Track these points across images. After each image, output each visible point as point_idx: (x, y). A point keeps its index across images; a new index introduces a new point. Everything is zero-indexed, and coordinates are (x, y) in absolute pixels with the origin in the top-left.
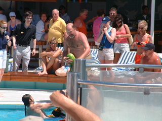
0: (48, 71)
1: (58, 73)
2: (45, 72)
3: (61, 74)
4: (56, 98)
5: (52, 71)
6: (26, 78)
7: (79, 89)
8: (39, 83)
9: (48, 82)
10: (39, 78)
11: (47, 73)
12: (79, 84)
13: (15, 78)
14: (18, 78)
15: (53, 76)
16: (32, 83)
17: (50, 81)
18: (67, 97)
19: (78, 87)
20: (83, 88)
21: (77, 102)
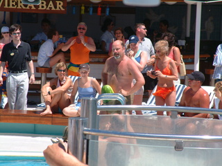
0: (52, 109)
1: (67, 113)
2: (49, 111)
3: (70, 114)
4: (53, 155)
5: (58, 109)
6: (22, 119)
7: (85, 141)
8: (40, 126)
9: (52, 124)
10: (40, 119)
11: (51, 113)
12: (85, 135)
13: (6, 119)
14: (10, 119)
15: (60, 116)
16: (30, 126)
17: (56, 124)
18: (68, 153)
19: (84, 139)
20: (90, 141)
21: (82, 161)
